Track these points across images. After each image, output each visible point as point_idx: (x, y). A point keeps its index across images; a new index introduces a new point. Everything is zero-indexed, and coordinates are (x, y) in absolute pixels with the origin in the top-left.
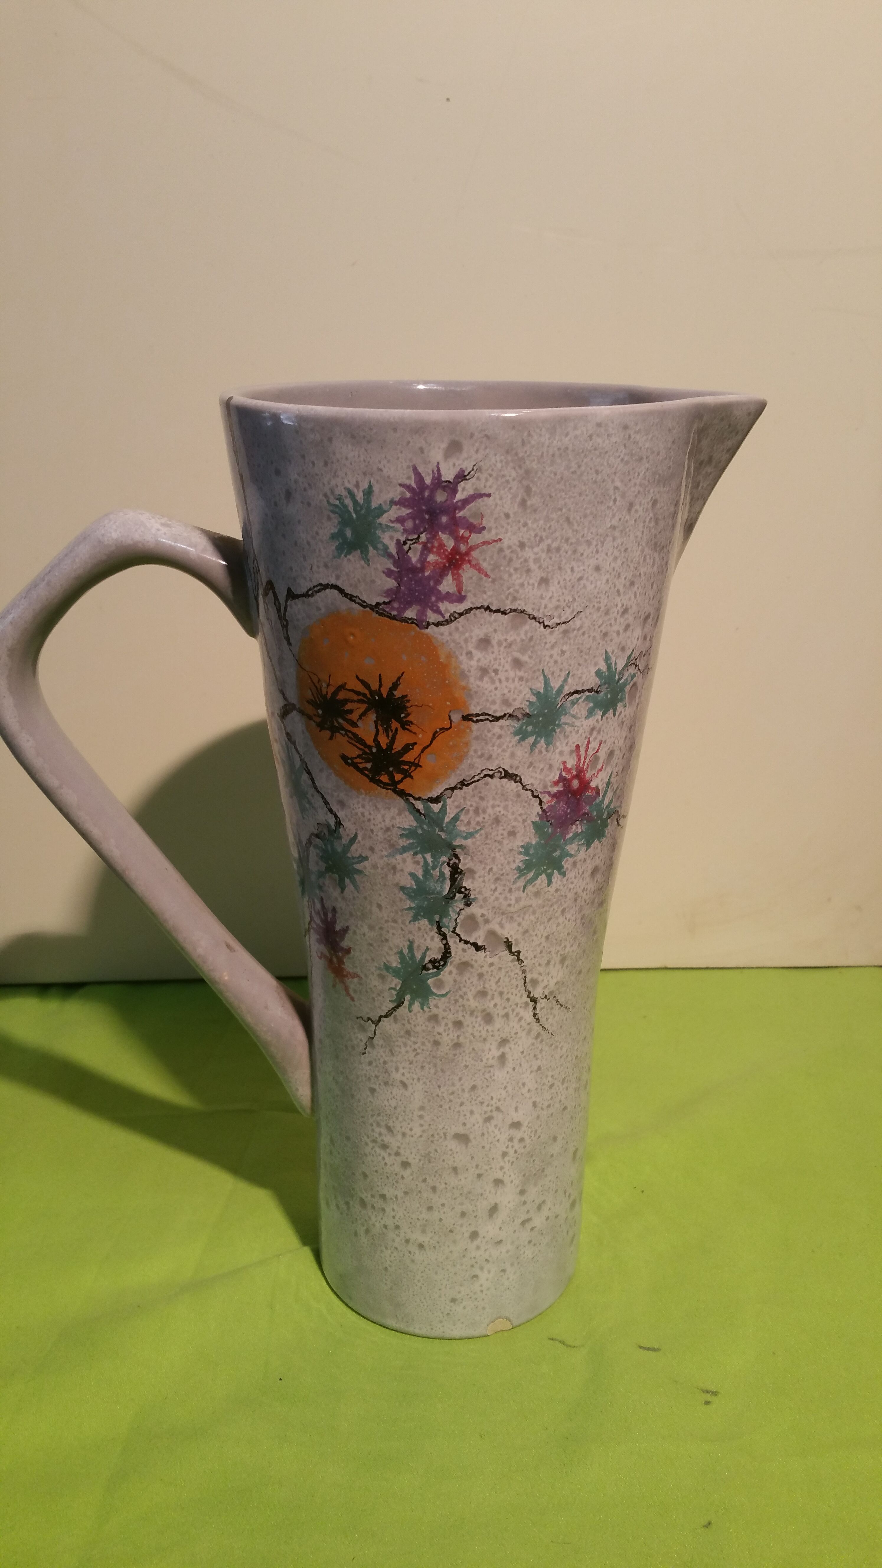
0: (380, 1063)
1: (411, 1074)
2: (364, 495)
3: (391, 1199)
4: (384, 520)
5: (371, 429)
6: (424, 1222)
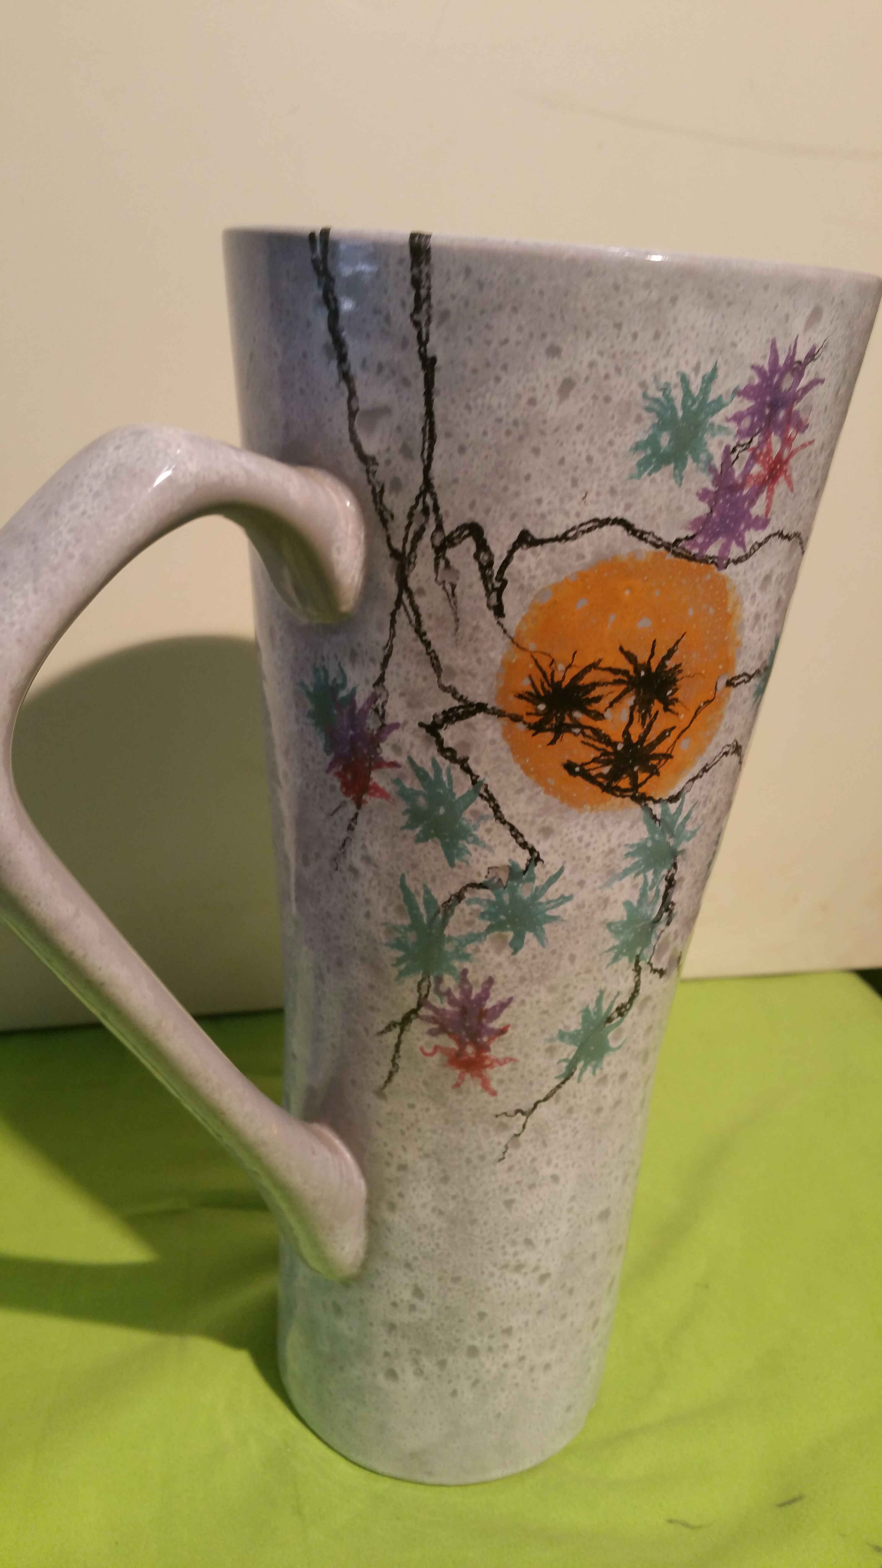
0: (524, 1163)
1: (566, 1161)
2: (703, 382)
3: (519, 1328)
4: (718, 419)
5: (738, 285)
6: (555, 1335)
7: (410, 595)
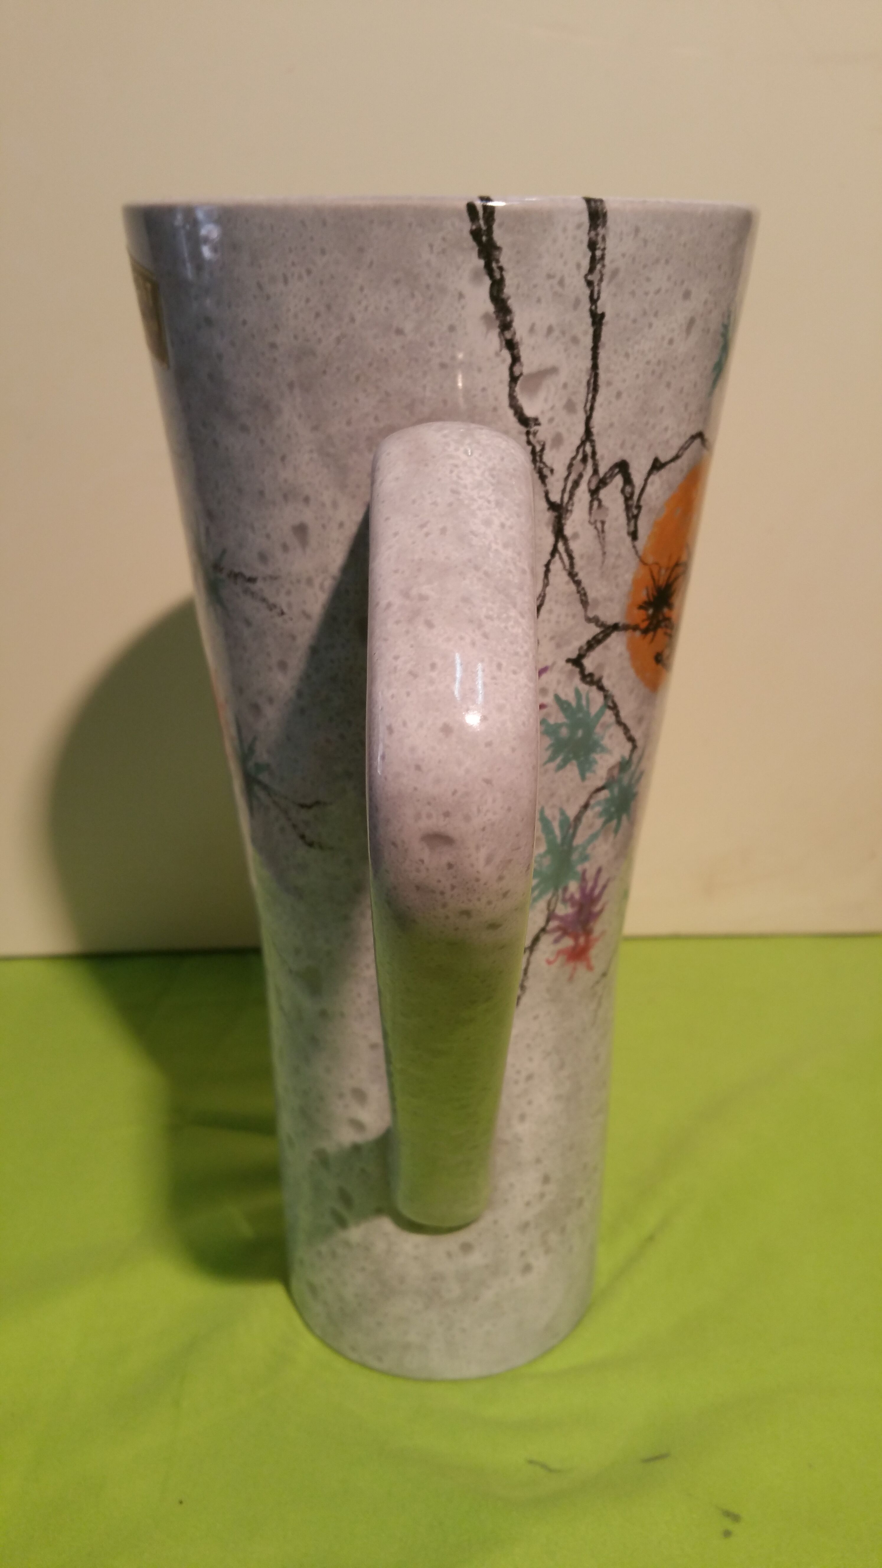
7: (565, 540)
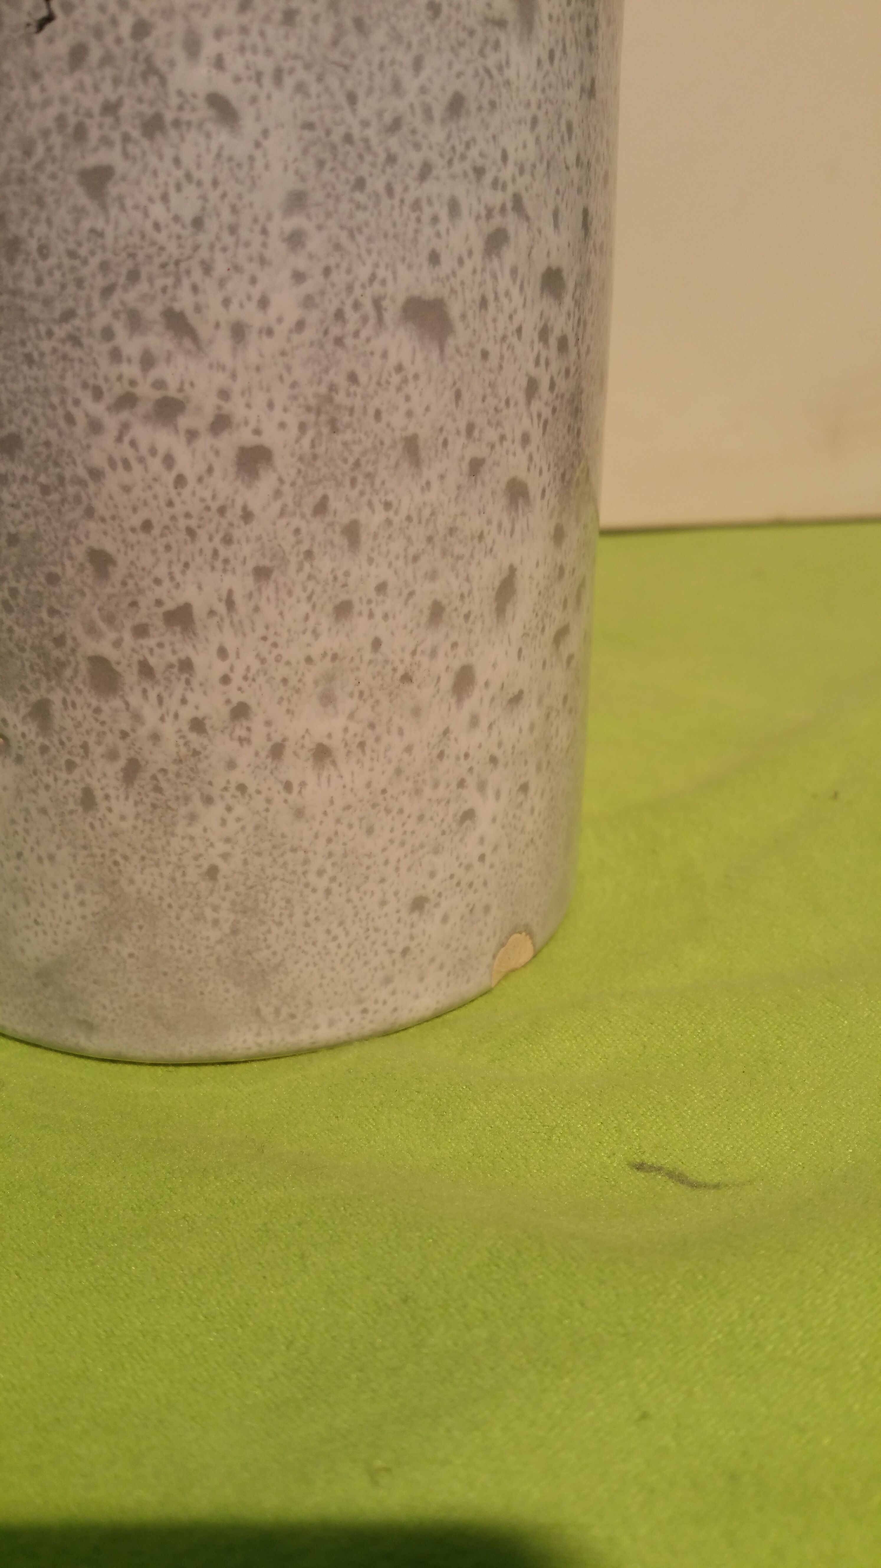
0: (119, 41)
1: (249, 56)
3: (212, 613)
6: (327, 664)
